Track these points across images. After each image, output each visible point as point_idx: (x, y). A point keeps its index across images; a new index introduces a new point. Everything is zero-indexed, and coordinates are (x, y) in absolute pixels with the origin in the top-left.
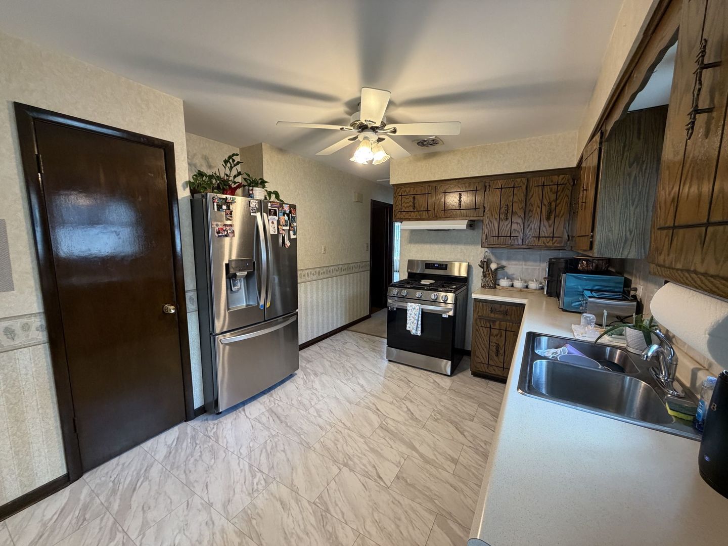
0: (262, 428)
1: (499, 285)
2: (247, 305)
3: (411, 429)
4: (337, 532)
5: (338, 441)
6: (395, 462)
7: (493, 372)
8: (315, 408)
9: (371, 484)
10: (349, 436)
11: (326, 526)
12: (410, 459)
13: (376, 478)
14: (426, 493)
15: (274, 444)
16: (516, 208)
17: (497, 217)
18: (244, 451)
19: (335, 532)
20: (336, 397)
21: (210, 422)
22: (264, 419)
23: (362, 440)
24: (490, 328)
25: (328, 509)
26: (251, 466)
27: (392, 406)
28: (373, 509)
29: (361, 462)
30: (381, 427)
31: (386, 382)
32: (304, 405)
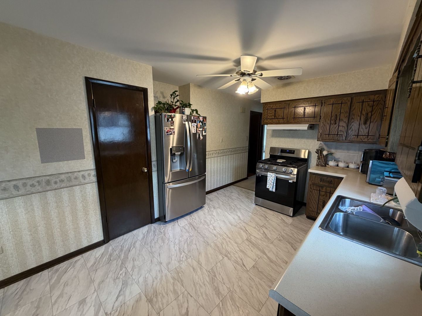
0: (186, 232)
1: (328, 165)
2: (180, 169)
3: (264, 243)
4: (219, 288)
5: (223, 243)
6: (253, 259)
8: (213, 225)
9: (239, 267)
10: (229, 242)
11: (214, 283)
12: (262, 259)
13: (242, 265)
14: (269, 278)
15: (191, 240)
16: (342, 116)
17: (329, 122)
18: (177, 241)
19: (218, 286)
20: (224, 221)
21: (162, 225)
22: (187, 228)
23: (236, 245)
24: (320, 190)
25: (215, 276)
26: (180, 249)
27: (255, 230)
28: (238, 280)
29: (235, 256)
30: (247, 240)
31: (253, 216)
32: (207, 223)
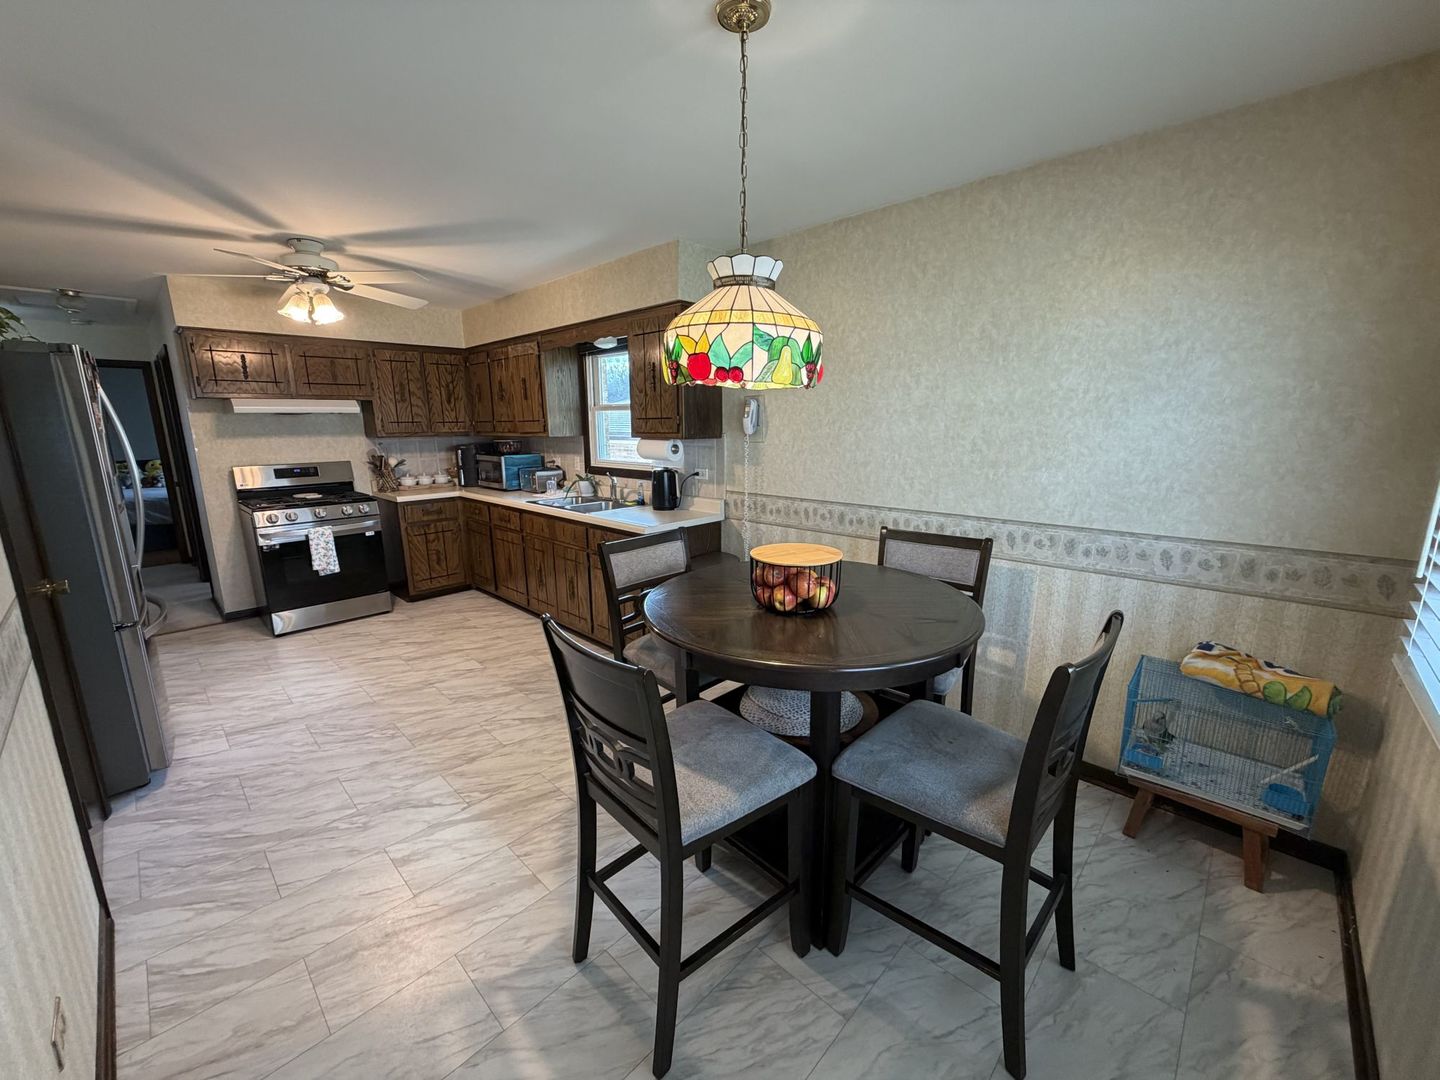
1: (404, 484)
7: (438, 585)
16: (413, 386)
17: (392, 396)
24: (425, 534)
